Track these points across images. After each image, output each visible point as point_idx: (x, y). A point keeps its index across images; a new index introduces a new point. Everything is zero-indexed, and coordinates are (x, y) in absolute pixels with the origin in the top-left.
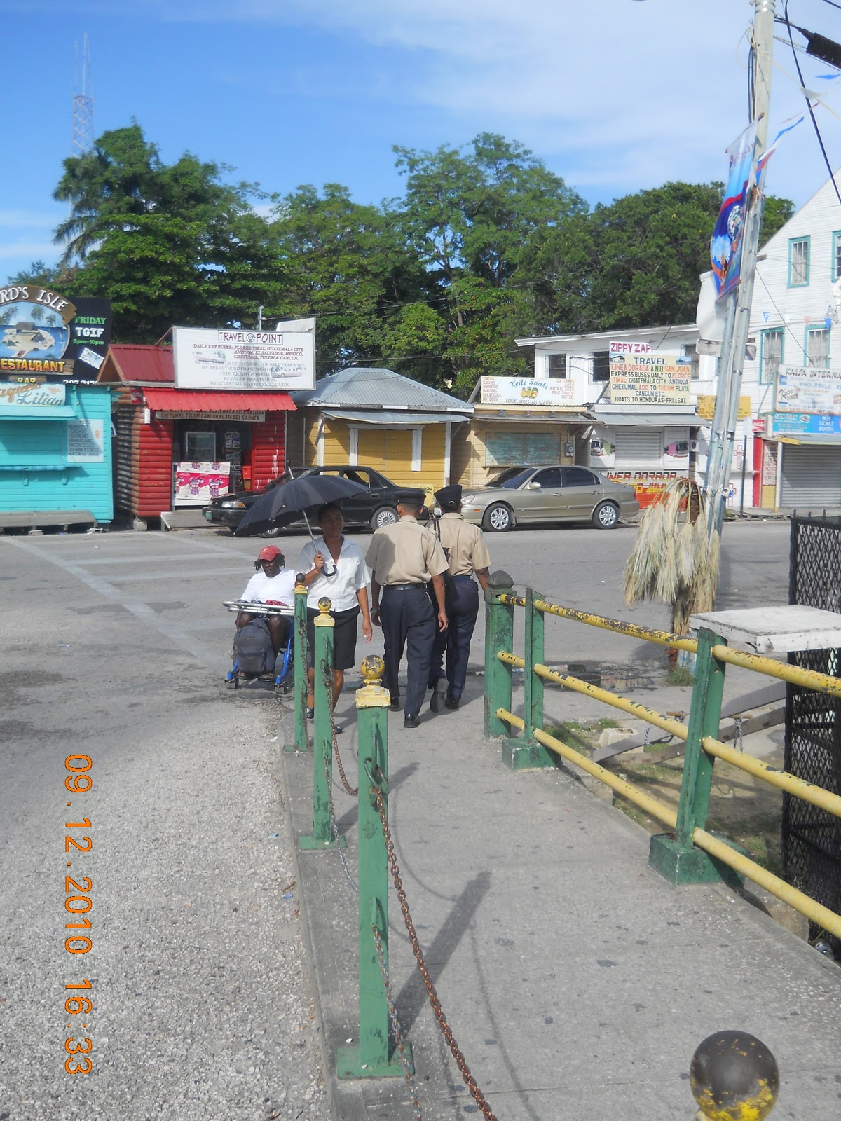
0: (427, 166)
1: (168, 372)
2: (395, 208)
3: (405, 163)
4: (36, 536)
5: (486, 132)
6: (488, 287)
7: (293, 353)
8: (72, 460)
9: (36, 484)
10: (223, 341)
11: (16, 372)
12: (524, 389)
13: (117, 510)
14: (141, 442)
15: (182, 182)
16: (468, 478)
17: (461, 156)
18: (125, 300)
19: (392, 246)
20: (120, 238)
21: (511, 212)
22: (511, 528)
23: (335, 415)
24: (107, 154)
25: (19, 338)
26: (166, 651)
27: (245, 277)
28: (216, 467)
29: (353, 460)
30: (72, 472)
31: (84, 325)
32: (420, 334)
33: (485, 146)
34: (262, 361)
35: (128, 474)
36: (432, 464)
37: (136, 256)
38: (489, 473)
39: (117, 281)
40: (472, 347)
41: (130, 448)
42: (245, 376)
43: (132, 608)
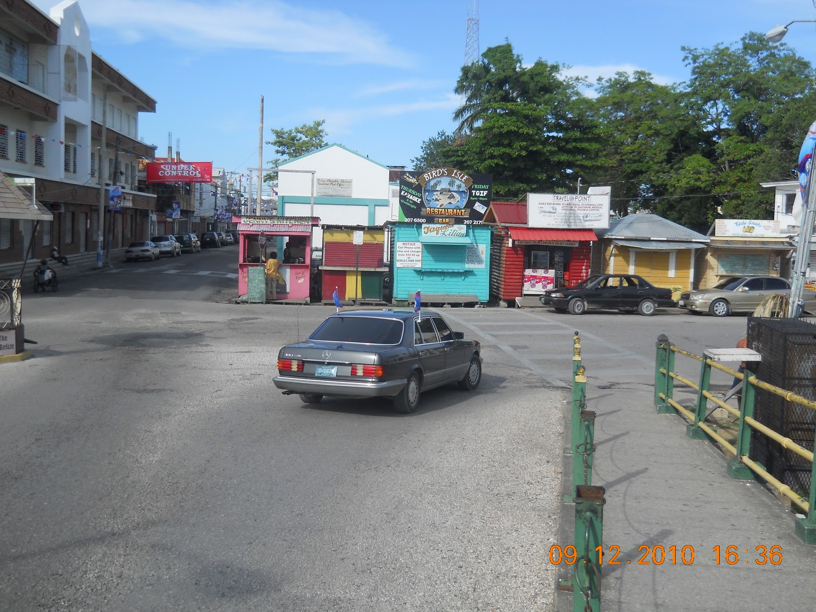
0: (706, 60)
1: (523, 218)
2: (682, 89)
3: (690, 58)
4: (447, 308)
5: (752, 31)
6: (747, 143)
7: (596, 207)
8: (468, 266)
9: (447, 279)
10: (556, 200)
11: (438, 216)
12: (745, 227)
13: (491, 295)
14: (506, 258)
15: (536, 80)
16: (705, 282)
17: (732, 49)
18: (496, 158)
19: (679, 116)
20: (495, 119)
21: (766, 89)
22: (729, 314)
23: (621, 243)
24: (489, 64)
25: (441, 197)
26: (519, 367)
27: (575, 140)
28: (546, 272)
29: (631, 270)
30: (467, 273)
31: (476, 190)
32: (696, 176)
33: (750, 42)
34: (578, 212)
35: (498, 275)
36: (682, 273)
37: (505, 130)
38: (719, 280)
39: (491, 146)
40: (734, 185)
41: (500, 260)
42: (568, 221)
43: (503, 347)
